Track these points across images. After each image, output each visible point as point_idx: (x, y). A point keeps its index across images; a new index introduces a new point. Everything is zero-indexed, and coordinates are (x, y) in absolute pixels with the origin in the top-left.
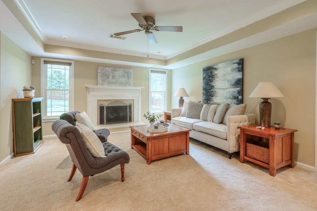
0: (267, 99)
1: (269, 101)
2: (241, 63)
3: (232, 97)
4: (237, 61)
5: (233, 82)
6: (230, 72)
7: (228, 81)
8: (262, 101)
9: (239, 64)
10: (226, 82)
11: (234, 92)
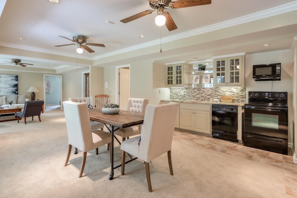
0: (34, 92)
1: (34, 93)
2: (17, 77)
3: (11, 92)
4: (15, 76)
5: (13, 85)
6: (10, 80)
7: (9, 84)
8: (32, 93)
9: (16, 77)
10: (8, 85)
11: (13, 90)
